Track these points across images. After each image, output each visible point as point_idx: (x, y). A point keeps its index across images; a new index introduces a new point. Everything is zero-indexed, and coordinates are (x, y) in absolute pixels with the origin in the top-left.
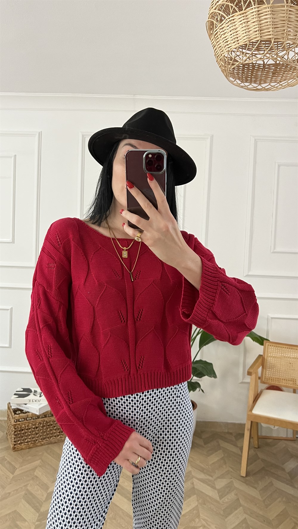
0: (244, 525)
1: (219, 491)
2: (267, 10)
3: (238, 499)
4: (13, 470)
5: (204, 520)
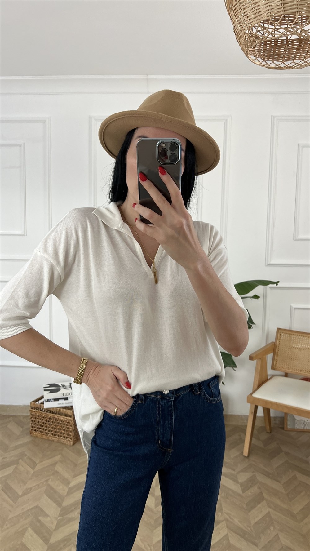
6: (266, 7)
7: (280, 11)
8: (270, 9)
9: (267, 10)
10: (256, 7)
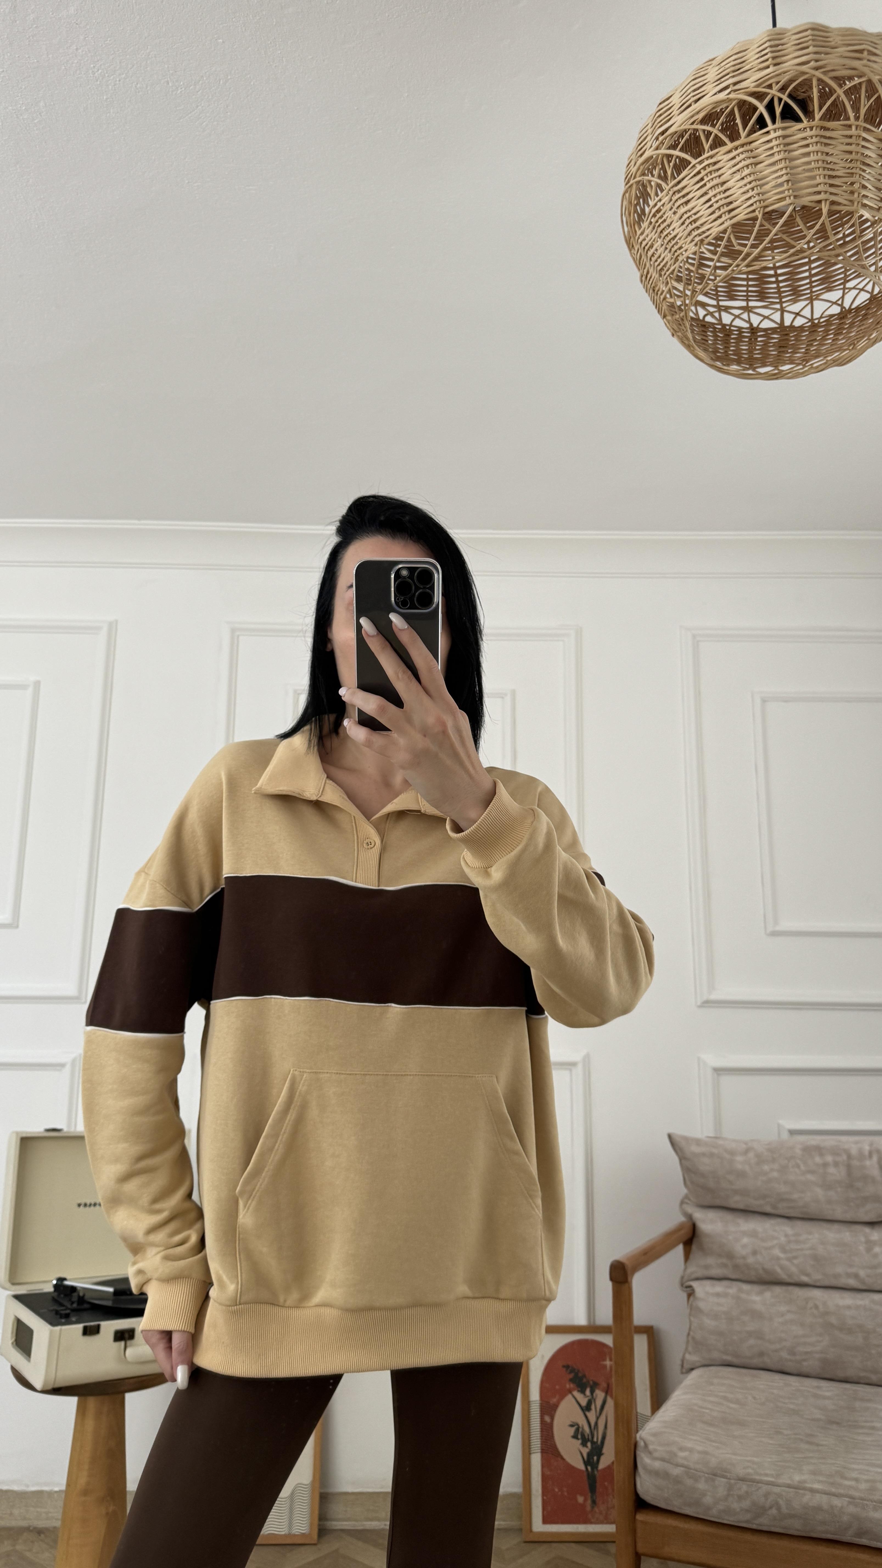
2: (809, 133)
6: (748, 191)
7: (784, 199)
8: (758, 194)
9: (750, 198)
10: (720, 193)
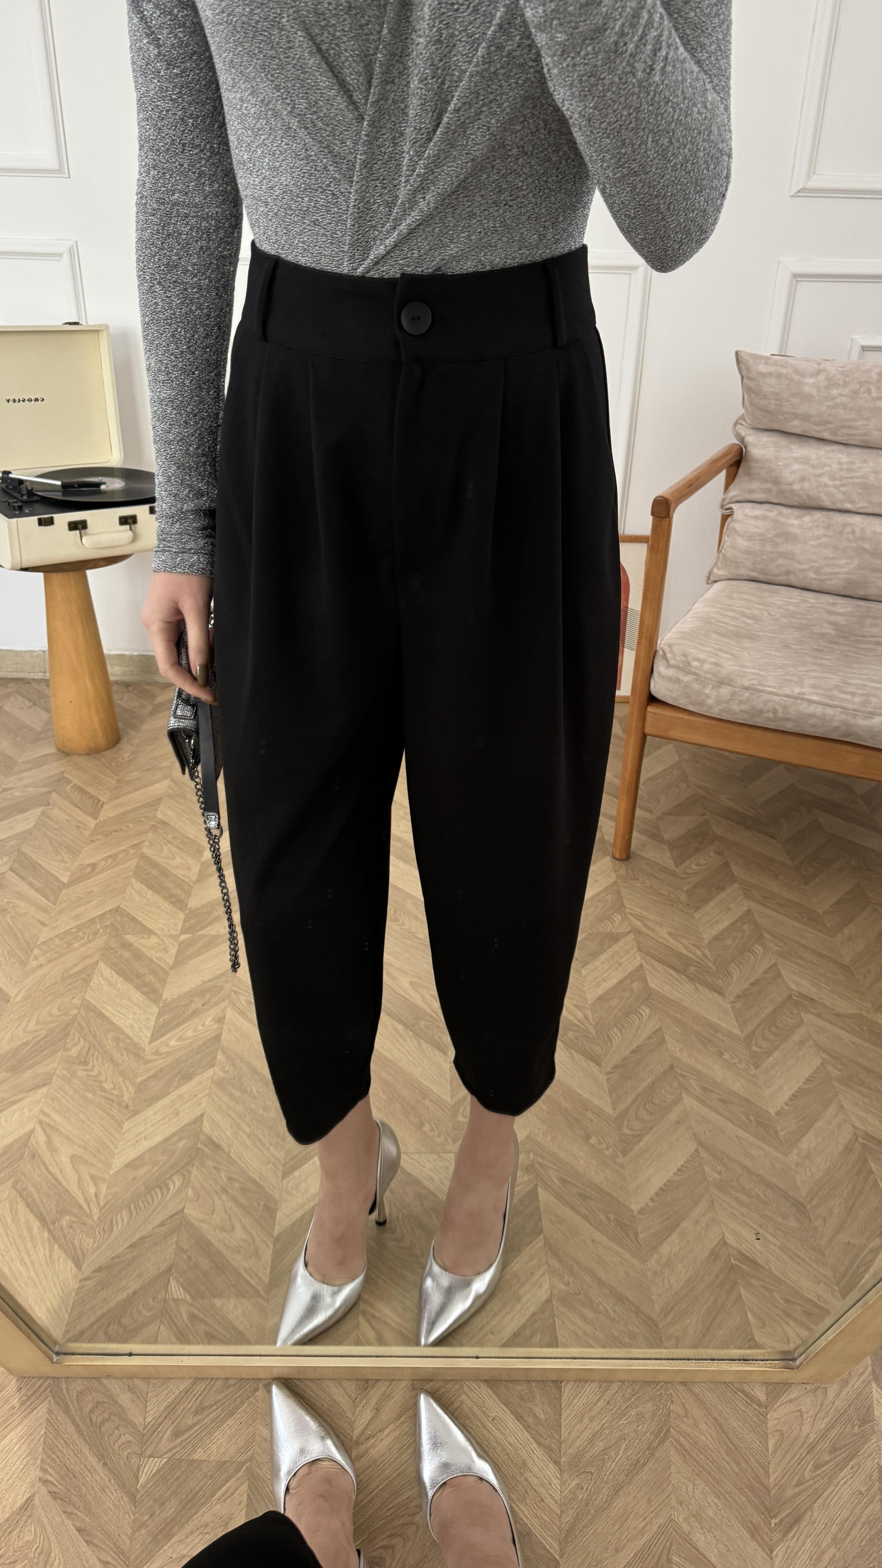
0: (746, 927)
1: (672, 846)
3: (726, 865)
4: (95, 806)
5: (637, 917)
